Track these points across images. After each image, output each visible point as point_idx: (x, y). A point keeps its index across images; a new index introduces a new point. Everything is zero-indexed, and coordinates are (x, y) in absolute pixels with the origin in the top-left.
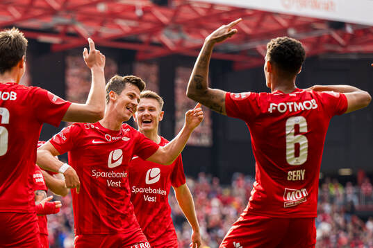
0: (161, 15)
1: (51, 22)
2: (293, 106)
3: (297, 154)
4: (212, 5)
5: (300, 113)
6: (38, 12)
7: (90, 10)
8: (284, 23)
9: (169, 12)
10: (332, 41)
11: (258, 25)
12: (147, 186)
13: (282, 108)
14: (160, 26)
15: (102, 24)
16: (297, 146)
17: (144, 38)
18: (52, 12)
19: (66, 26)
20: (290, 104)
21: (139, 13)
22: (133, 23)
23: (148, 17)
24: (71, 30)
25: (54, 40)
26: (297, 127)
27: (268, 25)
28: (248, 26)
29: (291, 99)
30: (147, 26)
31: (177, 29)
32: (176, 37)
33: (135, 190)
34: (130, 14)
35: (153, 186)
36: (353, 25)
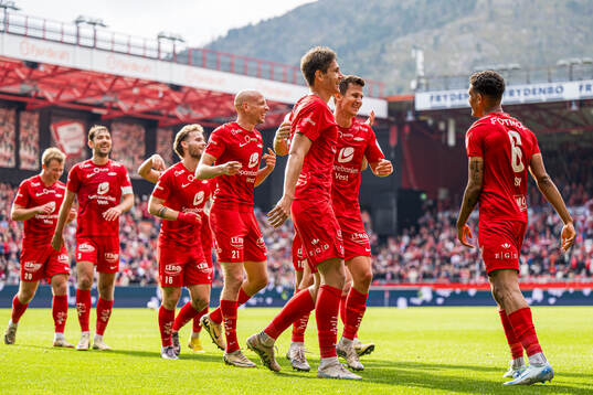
0: (176, 97)
1: (101, 100)
4: (210, 92)
6: (92, 93)
7: (128, 92)
9: (182, 95)
14: (174, 104)
15: (136, 102)
17: (164, 112)
18: (102, 93)
19: (111, 103)
21: (161, 95)
22: (156, 102)
23: (166, 98)
24: (114, 105)
25: (103, 112)
30: (166, 104)
31: (186, 106)
32: (186, 112)
34: (155, 96)
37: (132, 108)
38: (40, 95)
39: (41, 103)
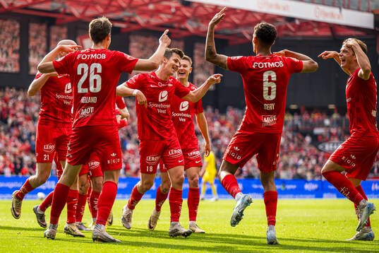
0: (186, 12)
1: (121, 15)
2: (267, 65)
3: (269, 94)
5: (272, 69)
7: (144, 8)
8: (259, 17)
9: (191, 10)
10: (287, 28)
11: (244, 18)
12: (181, 112)
13: (261, 65)
14: (185, 18)
15: (151, 16)
16: (270, 88)
17: (176, 25)
18: (121, 9)
19: (130, 17)
20: (265, 64)
21: (173, 10)
22: (169, 16)
23: (179, 13)
24: (133, 20)
25: (123, 26)
26: (270, 77)
27: (250, 19)
28: (238, 19)
29: (267, 61)
30: (178, 18)
31: (195, 20)
32: (195, 25)
33: (174, 115)
34: (167, 11)
35: (184, 112)
36: (299, 19)
37: (148, 22)
38: (68, 11)
39: (69, 18)
